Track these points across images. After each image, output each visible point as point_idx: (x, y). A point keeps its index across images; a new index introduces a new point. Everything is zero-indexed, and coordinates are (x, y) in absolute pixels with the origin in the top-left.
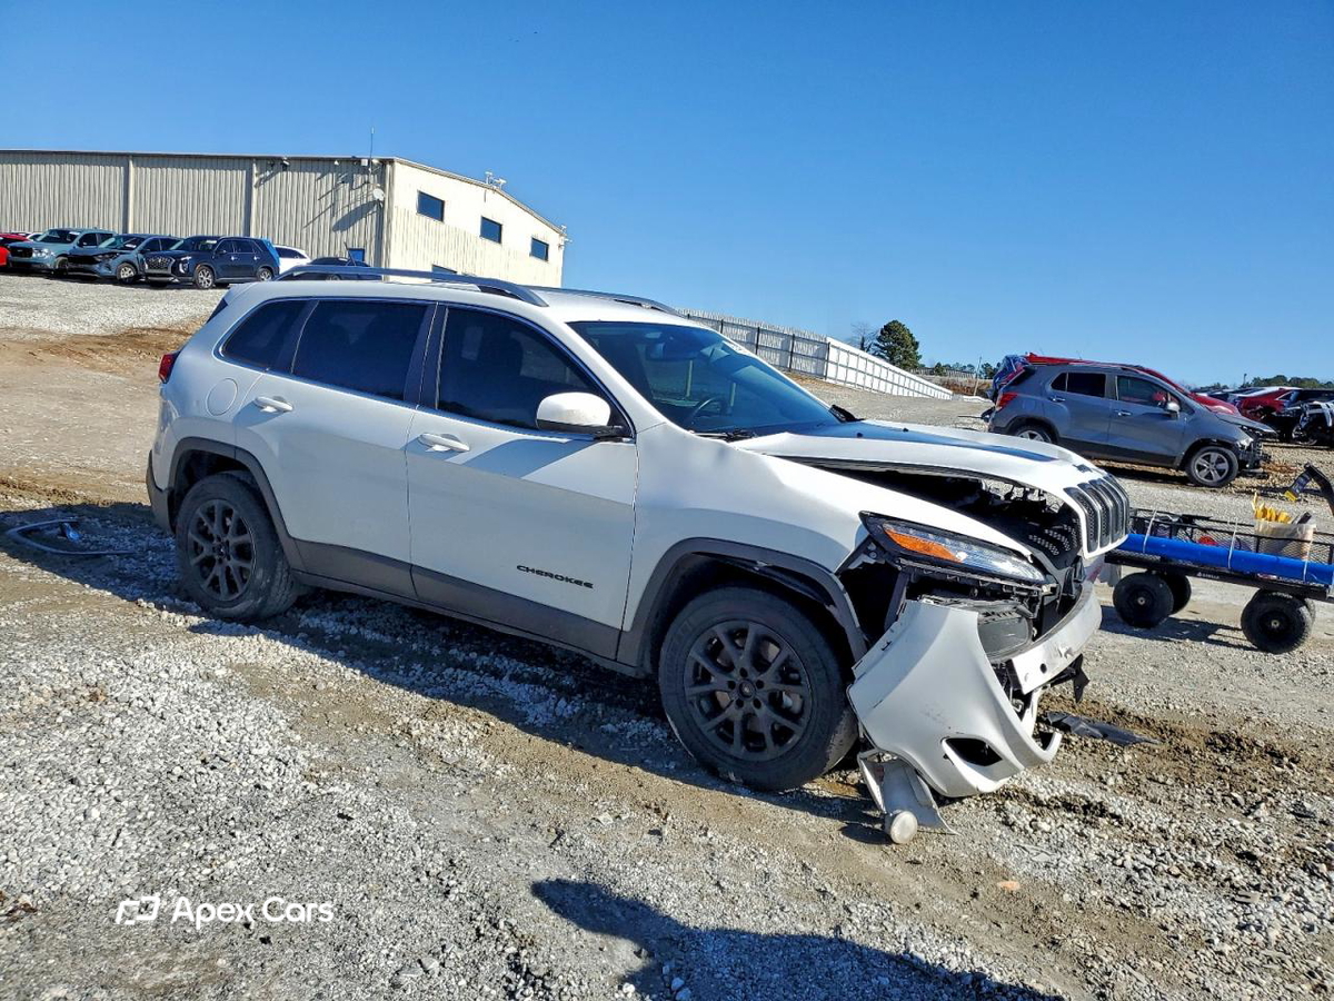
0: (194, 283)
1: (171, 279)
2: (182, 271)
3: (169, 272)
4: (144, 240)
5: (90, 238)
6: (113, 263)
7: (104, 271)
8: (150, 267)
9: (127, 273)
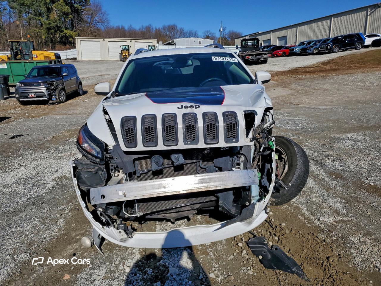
0: (332, 51)
1: (325, 51)
2: (329, 48)
3: (325, 49)
4: (322, 40)
5: (309, 43)
6: (312, 49)
7: (309, 52)
8: (320, 48)
9: (315, 52)
